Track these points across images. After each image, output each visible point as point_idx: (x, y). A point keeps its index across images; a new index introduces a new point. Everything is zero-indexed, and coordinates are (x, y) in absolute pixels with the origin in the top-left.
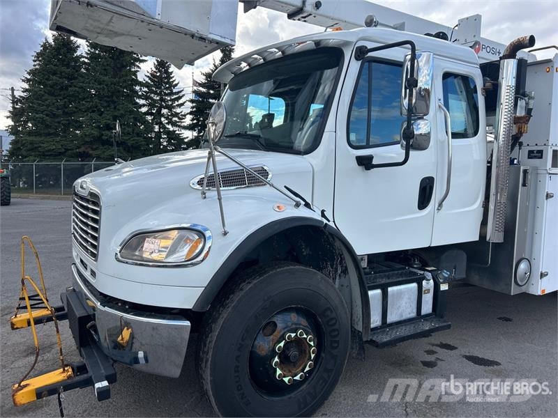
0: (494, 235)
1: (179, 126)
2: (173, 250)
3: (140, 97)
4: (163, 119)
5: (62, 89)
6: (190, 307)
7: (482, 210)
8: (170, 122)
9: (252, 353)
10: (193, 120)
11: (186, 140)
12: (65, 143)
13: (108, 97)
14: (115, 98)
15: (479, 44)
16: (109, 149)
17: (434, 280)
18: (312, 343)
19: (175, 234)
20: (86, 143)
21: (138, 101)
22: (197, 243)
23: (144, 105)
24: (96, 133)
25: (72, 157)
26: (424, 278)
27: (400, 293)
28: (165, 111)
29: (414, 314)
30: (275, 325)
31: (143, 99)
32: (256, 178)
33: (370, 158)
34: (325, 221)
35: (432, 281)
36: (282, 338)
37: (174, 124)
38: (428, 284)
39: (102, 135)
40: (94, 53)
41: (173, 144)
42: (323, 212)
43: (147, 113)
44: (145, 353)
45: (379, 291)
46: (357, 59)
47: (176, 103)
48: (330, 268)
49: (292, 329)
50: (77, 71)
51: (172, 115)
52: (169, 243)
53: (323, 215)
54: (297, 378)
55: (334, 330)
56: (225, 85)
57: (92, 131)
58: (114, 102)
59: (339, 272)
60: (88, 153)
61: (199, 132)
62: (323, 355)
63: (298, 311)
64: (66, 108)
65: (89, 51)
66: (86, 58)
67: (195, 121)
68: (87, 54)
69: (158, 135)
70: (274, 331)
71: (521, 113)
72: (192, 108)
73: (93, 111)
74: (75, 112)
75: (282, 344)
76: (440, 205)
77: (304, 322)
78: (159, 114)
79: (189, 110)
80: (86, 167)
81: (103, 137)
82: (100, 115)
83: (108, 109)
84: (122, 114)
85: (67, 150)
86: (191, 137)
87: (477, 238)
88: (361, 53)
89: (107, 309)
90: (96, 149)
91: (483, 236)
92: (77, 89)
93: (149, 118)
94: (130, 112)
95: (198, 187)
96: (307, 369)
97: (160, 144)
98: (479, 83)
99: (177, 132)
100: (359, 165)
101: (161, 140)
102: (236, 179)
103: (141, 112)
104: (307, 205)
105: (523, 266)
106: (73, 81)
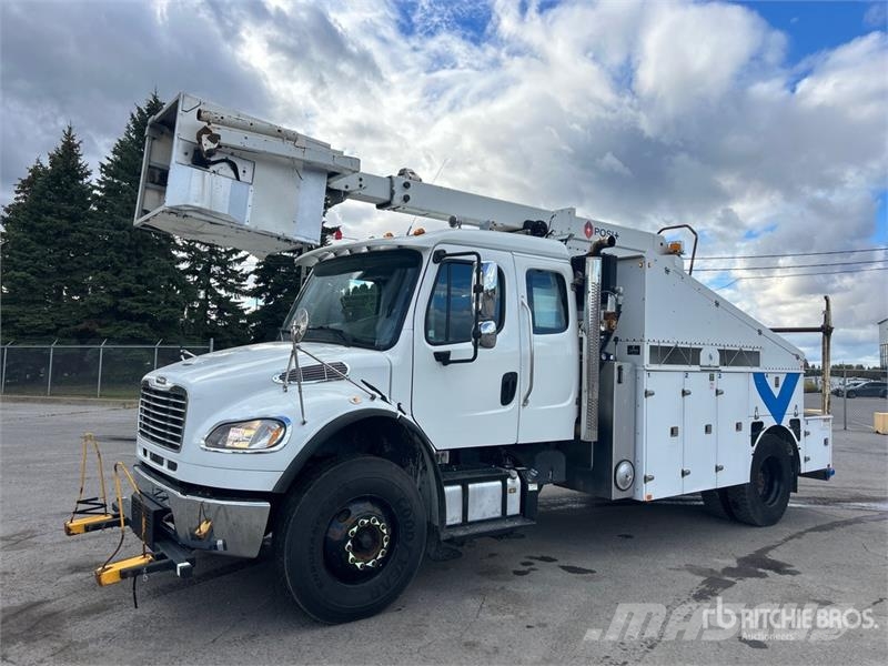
0: (589, 434)
1: (237, 292)
2: (255, 440)
3: (179, 248)
4: (212, 281)
5: (58, 235)
6: (270, 489)
7: (575, 407)
8: (223, 285)
9: (326, 538)
10: (257, 282)
11: (247, 312)
12: (57, 315)
13: (129, 247)
14: (141, 250)
15: (591, 228)
16: (127, 325)
17: (521, 478)
18: (385, 531)
19: (258, 423)
20: (91, 315)
21: (175, 252)
22: (278, 432)
23: (183, 260)
24: (108, 301)
25: (66, 336)
26: (509, 476)
27: (483, 490)
28: (215, 269)
29: (498, 514)
30: (350, 513)
31: (184, 251)
32: (335, 373)
33: (448, 354)
34: (400, 413)
35: (518, 480)
36: (356, 523)
37: (230, 288)
38: (515, 483)
39: (118, 304)
40: (111, 183)
41: (226, 319)
42: (399, 405)
43: (187, 272)
44: (224, 541)
45: (458, 488)
46: (435, 262)
47: (234, 257)
48: (411, 465)
49: (366, 516)
50: (84, 209)
51: (227, 275)
52: (252, 433)
53: (400, 409)
54: (370, 564)
55: (408, 522)
56: (309, 269)
57: (103, 299)
58: (138, 255)
59: (421, 468)
60: (94, 331)
61: (267, 301)
62: (397, 546)
63: (373, 500)
64: (63, 262)
65: (103, 178)
66: (98, 189)
67: (262, 285)
68: (100, 183)
69: (204, 303)
70: (348, 518)
71: (611, 308)
72: (258, 264)
73: (106, 269)
74: (76, 270)
75: (355, 529)
76: (526, 400)
77: (378, 511)
78: (207, 273)
79: (253, 269)
80: (89, 352)
81: (119, 307)
82: (116, 275)
83: (129, 265)
84: (150, 273)
85: (59, 326)
86: (253, 308)
87: (571, 437)
88: (439, 256)
89: (189, 497)
90: (106, 325)
91: (577, 435)
92: (83, 235)
93: (191, 279)
94: (163, 270)
95: (281, 381)
96: (380, 556)
97: (207, 317)
98: (569, 278)
99: (232, 300)
100: (437, 360)
101: (208, 312)
102: (317, 373)
103: (178, 269)
104: (384, 398)
105: (624, 469)
106: (77, 224)
